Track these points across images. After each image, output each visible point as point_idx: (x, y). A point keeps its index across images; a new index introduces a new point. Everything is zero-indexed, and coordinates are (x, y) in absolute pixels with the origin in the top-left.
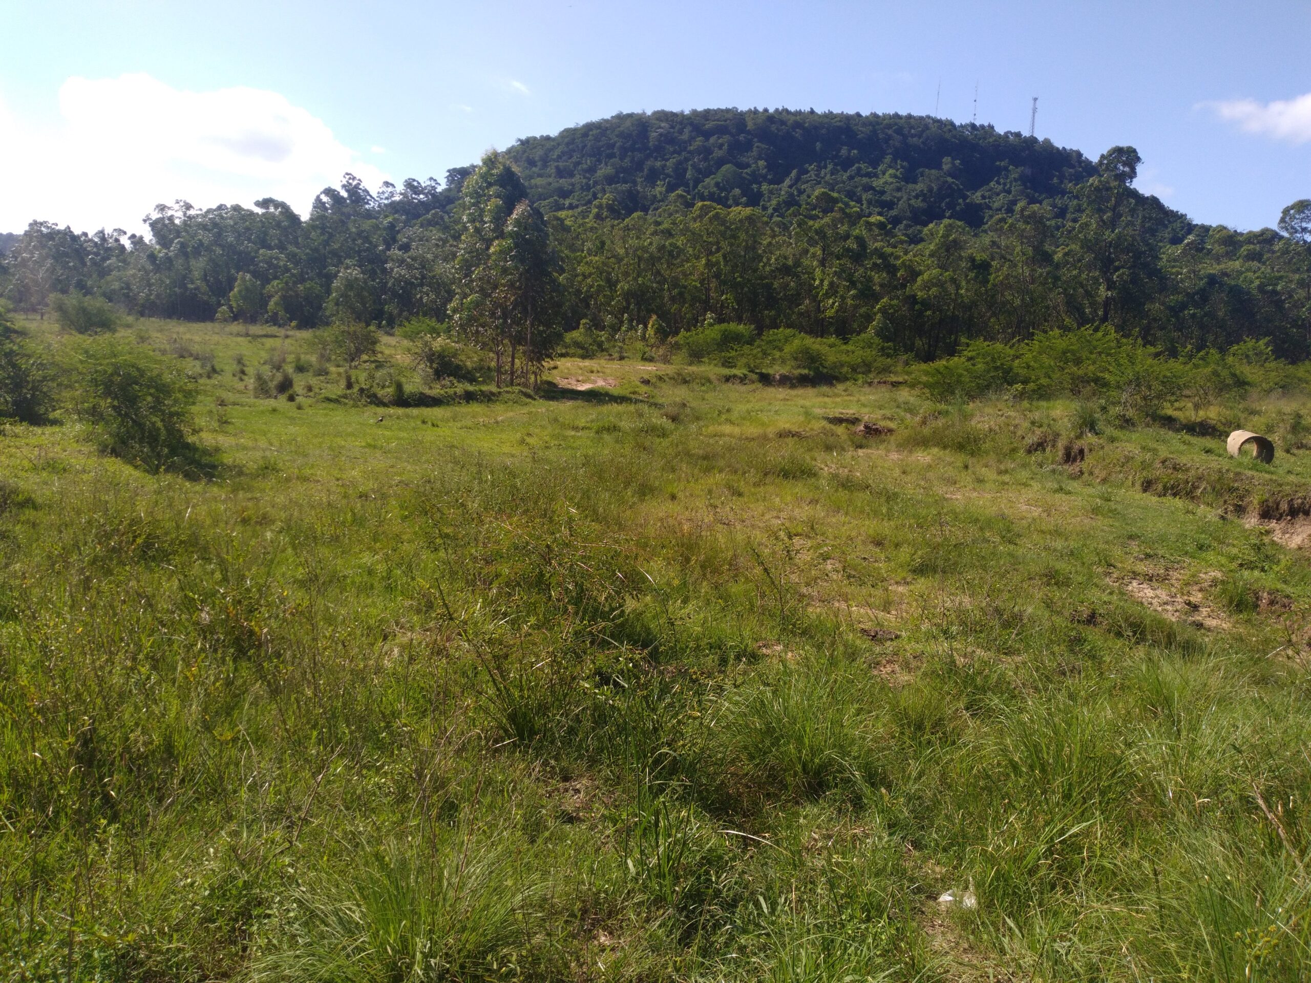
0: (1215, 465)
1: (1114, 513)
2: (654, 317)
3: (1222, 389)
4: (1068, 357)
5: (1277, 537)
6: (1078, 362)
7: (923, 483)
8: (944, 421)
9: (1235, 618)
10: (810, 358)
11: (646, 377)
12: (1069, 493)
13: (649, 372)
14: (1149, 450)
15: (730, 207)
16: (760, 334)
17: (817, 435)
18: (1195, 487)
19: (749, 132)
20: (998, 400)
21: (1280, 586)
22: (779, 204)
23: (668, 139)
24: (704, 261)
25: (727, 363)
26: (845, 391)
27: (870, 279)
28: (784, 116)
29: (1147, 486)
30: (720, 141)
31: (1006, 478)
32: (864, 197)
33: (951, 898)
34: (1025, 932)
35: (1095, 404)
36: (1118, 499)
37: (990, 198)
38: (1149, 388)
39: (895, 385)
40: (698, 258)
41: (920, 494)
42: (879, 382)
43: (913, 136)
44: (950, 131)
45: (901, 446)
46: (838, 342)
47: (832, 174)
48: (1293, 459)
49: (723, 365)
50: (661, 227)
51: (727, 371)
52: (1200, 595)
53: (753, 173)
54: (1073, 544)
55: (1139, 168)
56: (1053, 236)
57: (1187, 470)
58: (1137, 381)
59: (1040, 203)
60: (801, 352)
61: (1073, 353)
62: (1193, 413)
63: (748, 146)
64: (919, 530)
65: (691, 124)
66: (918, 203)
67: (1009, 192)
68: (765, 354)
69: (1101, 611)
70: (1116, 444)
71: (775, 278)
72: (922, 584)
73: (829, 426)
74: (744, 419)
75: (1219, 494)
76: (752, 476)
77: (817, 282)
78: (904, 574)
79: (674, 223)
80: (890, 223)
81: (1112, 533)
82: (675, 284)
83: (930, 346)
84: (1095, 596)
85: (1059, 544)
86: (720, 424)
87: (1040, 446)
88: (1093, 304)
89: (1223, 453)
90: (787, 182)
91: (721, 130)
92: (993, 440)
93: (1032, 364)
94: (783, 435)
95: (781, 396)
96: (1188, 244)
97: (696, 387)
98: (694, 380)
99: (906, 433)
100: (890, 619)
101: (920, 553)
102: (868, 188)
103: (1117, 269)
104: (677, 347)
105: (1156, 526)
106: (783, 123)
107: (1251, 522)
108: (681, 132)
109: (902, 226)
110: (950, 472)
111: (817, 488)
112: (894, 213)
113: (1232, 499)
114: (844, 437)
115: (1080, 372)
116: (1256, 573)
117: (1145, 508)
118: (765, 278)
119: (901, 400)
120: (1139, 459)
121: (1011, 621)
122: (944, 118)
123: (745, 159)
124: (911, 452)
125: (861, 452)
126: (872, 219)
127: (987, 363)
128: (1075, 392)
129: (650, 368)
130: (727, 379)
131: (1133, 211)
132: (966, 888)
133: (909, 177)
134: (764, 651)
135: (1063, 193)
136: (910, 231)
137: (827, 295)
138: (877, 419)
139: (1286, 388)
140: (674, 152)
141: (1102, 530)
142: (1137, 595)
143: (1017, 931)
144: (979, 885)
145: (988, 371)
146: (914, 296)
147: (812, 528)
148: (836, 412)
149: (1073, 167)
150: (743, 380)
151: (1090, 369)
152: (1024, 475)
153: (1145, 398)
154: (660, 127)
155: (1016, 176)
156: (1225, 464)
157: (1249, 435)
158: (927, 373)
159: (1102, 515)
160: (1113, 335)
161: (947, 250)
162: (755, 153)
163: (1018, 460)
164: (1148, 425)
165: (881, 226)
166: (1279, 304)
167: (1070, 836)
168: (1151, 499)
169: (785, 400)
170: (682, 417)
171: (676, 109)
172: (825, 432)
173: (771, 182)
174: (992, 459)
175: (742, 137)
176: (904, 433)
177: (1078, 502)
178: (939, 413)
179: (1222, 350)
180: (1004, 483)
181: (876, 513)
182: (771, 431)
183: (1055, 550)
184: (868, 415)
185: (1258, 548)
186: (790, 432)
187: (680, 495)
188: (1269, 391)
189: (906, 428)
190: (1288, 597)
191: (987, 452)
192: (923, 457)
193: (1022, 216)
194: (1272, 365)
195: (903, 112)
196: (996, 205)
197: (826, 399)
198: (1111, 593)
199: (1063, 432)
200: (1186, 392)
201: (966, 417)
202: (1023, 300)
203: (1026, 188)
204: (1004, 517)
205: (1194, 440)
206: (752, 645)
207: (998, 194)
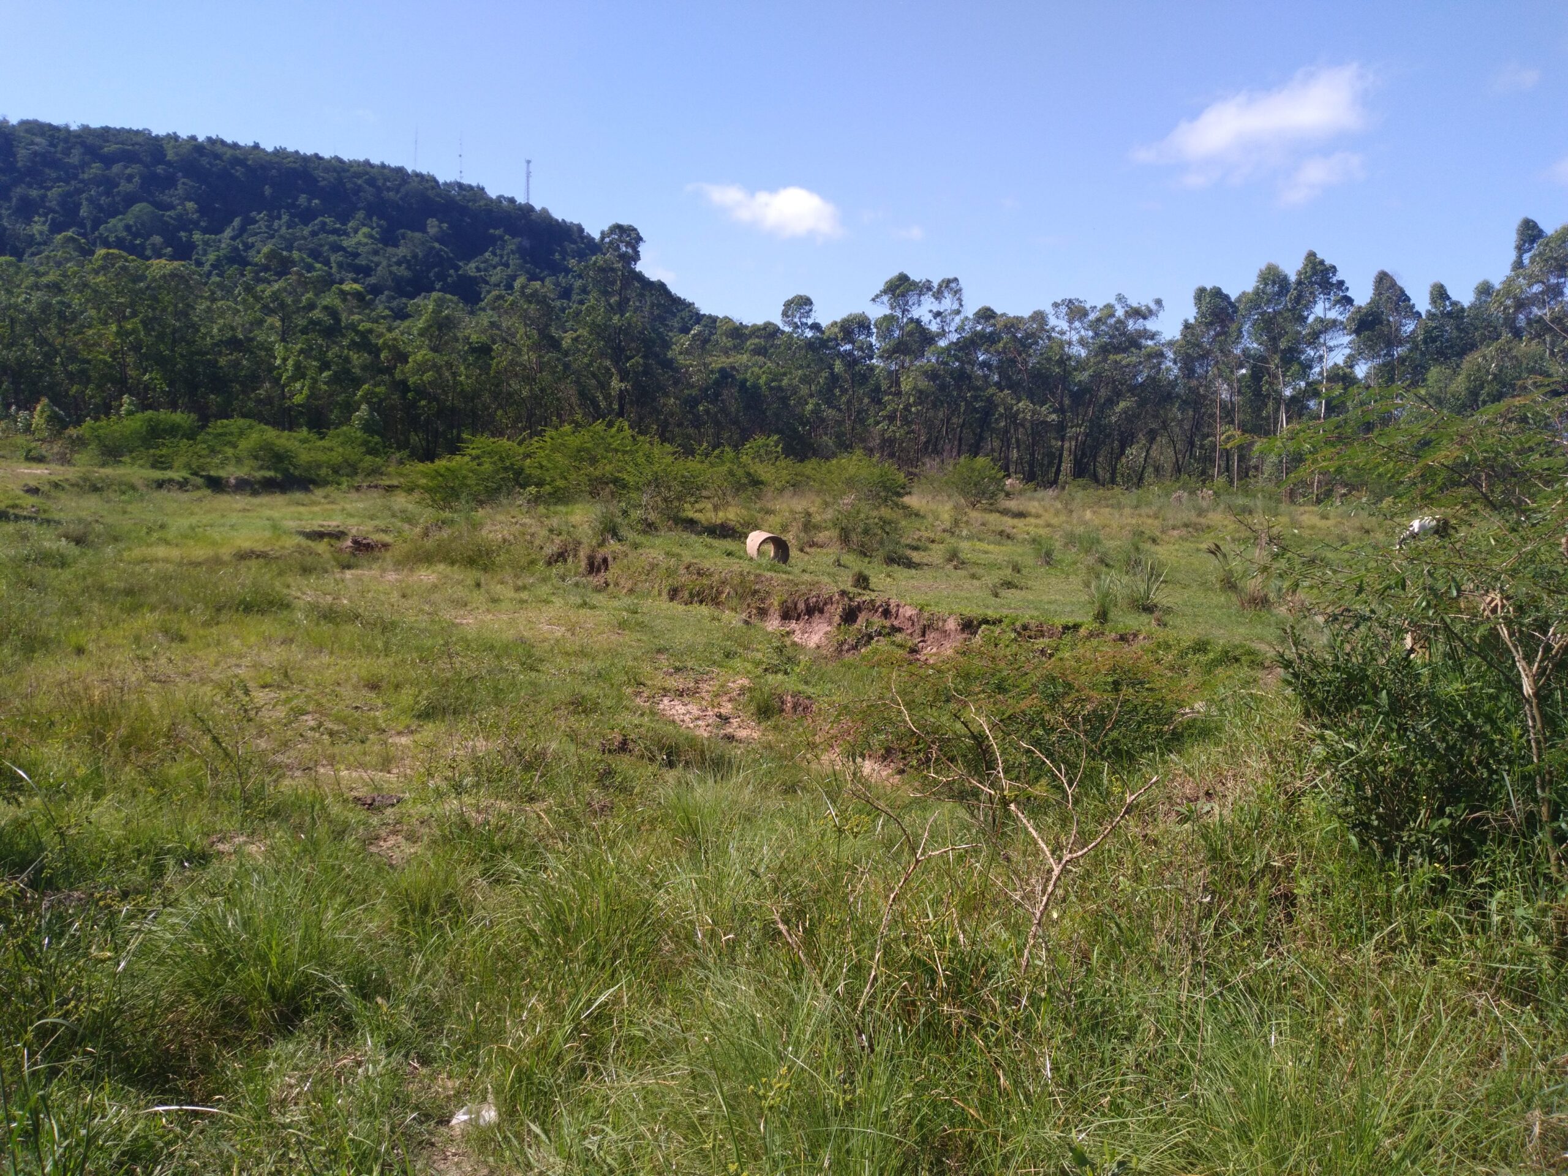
0: (736, 568)
1: (641, 625)
2: (45, 400)
3: (739, 488)
4: (584, 456)
5: (796, 638)
6: (593, 461)
7: (427, 608)
8: (450, 531)
9: (763, 725)
10: (278, 458)
11: (33, 483)
12: (593, 607)
13: (39, 477)
14: (673, 555)
15: (148, 259)
16: (204, 427)
17: (290, 555)
18: (719, 593)
19: (169, 164)
20: (510, 505)
21: (802, 687)
22: (218, 259)
23: (47, 160)
24: (114, 328)
25: (158, 463)
26: (325, 497)
27: (347, 360)
28: (219, 149)
29: (674, 594)
30: (128, 171)
31: (524, 595)
32: (332, 259)
33: (466, 1117)
34: (552, 1134)
35: (616, 508)
36: (645, 610)
37: (486, 270)
38: (669, 488)
39: (390, 489)
40: (105, 323)
41: (424, 621)
42: (369, 487)
43: (389, 189)
44: (433, 188)
45: (400, 564)
46: (313, 436)
47: (288, 227)
48: (806, 558)
49: (153, 466)
50: (44, 280)
51: (158, 475)
52: (730, 706)
53: (180, 217)
54: (599, 665)
55: (642, 248)
56: (558, 318)
57: (711, 575)
58: (656, 482)
59: (542, 280)
60: (261, 448)
61: (587, 450)
62: (713, 515)
63: (170, 182)
64: (423, 665)
65: (83, 144)
66: (402, 271)
67: (507, 265)
68: (213, 451)
69: (633, 736)
70: (640, 551)
71: (220, 353)
72: (429, 731)
73: (304, 542)
74: (185, 537)
75: (742, 597)
76: (200, 613)
77: (278, 362)
78: (408, 721)
79: (64, 275)
80: (369, 293)
81: (640, 648)
82: (73, 355)
83: (428, 441)
84: (626, 719)
85: (584, 666)
86: (149, 545)
87: (561, 556)
88: (608, 396)
89: (743, 556)
90: (228, 233)
91: (129, 157)
92: (508, 551)
93: (545, 463)
94: (243, 556)
95: (239, 506)
96: (694, 335)
97: (112, 496)
98: (109, 486)
99: (406, 547)
100: (391, 780)
101: (425, 693)
102: (337, 248)
103: (629, 358)
104: (80, 443)
105: (683, 637)
106: (217, 156)
107: (773, 624)
108: (67, 152)
109: (383, 297)
110: (460, 592)
111: (292, 623)
112: (372, 280)
113: (755, 603)
114: (327, 556)
115: (597, 473)
116: (780, 676)
117: (672, 618)
118: (207, 353)
119: (396, 507)
120: (664, 565)
121: (533, 762)
122: (425, 172)
123: (166, 199)
124: (411, 570)
125: (348, 574)
126: (346, 287)
127: (494, 463)
128: (594, 494)
129: (40, 471)
130: (160, 485)
131: (641, 296)
132: (485, 1099)
133: (389, 239)
134: (221, 847)
135: (567, 271)
136: (394, 304)
137: (293, 379)
138: (368, 532)
139: (796, 486)
140: (59, 179)
141: (630, 646)
142: (668, 713)
143: (543, 1137)
144: (498, 1092)
145: (497, 472)
146: (404, 383)
147: (286, 675)
148: (315, 525)
149: (575, 242)
150: (183, 485)
151: (606, 468)
152: (544, 590)
153: (665, 500)
154: (32, 143)
155: (513, 247)
156: (746, 566)
157: (765, 535)
158: (425, 475)
159: (630, 629)
160: (628, 432)
161: (440, 329)
162: (180, 191)
163: (537, 574)
164: (670, 530)
165: (359, 296)
166: (784, 400)
167: (599, 1007)
168: (678, 608)
169: (244, 510)
170: (91, 538)
171: (57, 121)
172: (300, 550)
173: (205, 231)
174: (508, 575)
175: (160, 169)
176: (400, 549)
177: (604, 616)
178: (443, 522)
179: (736, 447)
180: (522, 601)
181: (369, 649)
182: (226, 553)
183: (582, 673)
184: (356, 528)
185: (780, 650)
186: (253, 552)
187: (91, 647)
188: (781, 491)
189: (405, 542)
190: (809, 698)
191: (502, 567)
192: (426, 576)
193: (523, 293)
194: (782, 463)
195: (376, 161)
196: (493, 280)
197: (302, 509)
198: (642, 715)
199: (585, 540)
200: (705, 493)
201: (476, 526)
202: (531, 390)
203: (526, 262)
204: (523, 641)
205: (716, 543)
206: (201, 843)
207: (495, 267)
